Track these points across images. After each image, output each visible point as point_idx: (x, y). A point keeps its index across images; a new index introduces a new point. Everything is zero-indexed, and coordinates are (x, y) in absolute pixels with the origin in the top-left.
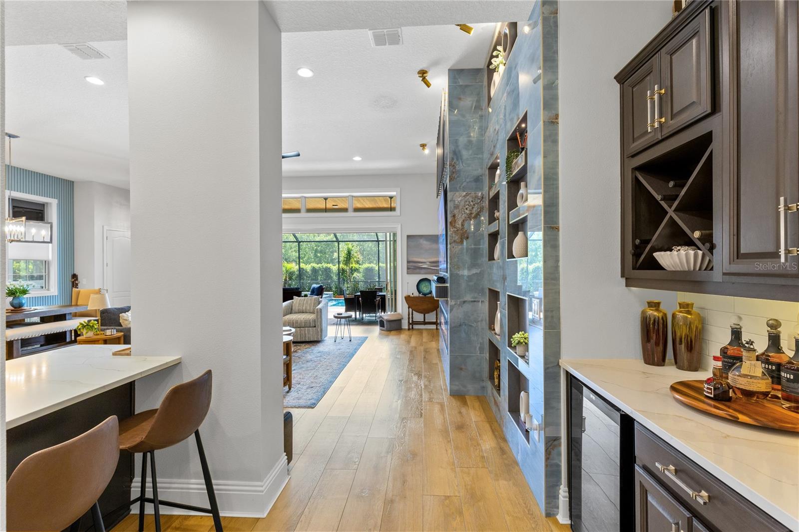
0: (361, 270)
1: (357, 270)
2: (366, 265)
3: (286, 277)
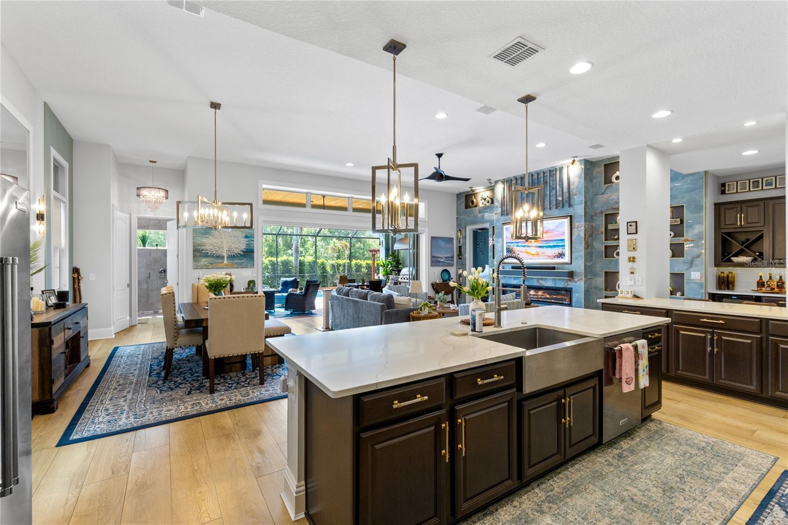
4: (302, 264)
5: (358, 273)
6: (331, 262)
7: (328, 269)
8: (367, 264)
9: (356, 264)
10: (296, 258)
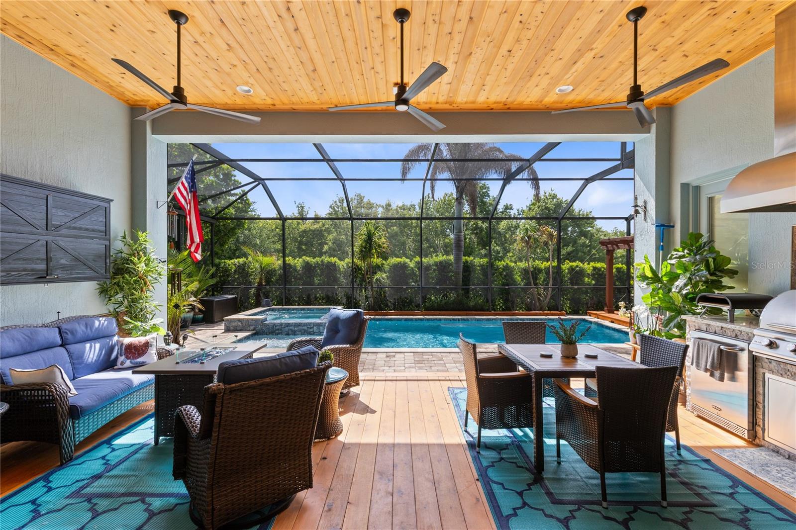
0: (387, 267)
1: (379, 268)
2: (394, 260)
3: (261, 279)
4: (468, 268)
5: (576, 287)
6: (522, 265)
7: (518, 278)
8: (595, 268)
9: (572, 269)
10: (458, 259)
